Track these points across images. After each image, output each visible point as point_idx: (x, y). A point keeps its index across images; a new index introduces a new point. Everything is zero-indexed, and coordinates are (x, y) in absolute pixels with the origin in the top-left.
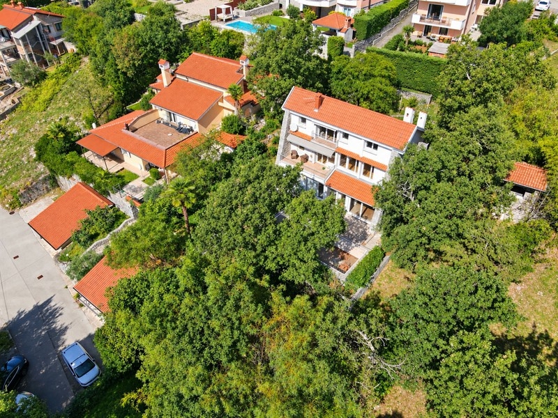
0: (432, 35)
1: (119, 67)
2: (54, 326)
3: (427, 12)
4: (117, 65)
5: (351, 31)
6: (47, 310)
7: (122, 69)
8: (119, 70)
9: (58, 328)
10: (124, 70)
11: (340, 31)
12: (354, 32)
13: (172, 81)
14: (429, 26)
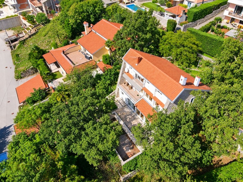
0: (235, 23)
1: (70, 22)
2: (6, 139)
3: (234, 9)
4: (69, 21)
5: (185, 16)
6: (8, 131)
7: (71, 23)
8: (70, 24)
9: (7, 141)
10: (72, 24)
11: (178, 16)
12: (187, 17)
13: (90, 32)
14: (234, 18)
